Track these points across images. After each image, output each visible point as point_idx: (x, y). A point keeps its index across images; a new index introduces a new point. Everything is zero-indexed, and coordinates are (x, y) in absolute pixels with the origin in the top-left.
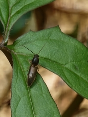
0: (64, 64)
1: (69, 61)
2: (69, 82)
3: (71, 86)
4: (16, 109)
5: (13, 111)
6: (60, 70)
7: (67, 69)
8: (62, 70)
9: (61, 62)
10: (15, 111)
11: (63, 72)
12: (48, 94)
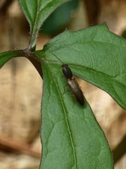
0: (114, 76)
1: (121, 71)
2: (121, 101)
3: (123, 106)
4: (47, 139)
5: (44, 141)
6: (108, 84)
7: (118, 83)
8: (111, 84)
9: (109, 73)
10: (47, 143)
11: (112, 87)
12: (92, 117)
